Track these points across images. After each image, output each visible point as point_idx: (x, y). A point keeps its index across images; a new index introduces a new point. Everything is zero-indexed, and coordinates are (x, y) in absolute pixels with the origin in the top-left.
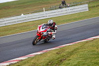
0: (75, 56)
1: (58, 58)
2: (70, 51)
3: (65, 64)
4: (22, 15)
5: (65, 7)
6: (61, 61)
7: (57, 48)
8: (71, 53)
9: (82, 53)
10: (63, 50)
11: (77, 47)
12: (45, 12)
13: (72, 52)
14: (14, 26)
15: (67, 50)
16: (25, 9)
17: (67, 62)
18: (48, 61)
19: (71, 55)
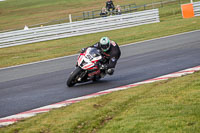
0: (130, 112)
1: (97, 116)
2: (121, 101)
3: (110, 128)
5: (114, 14)
6: (103, 121)
7: (95, 96)
8: (124, 106)
9: (145, 106)
10: (107, 99)
11: (134, 94)
12: (71, 24)
13: (126, 103)
14: (9, 51)
15: (116, 101)
17: (114, 123)
18: (77, 122)
19: (123, 109)
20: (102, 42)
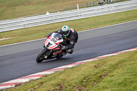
0: (120, 71)
1: (97, 73)
2: (113, 63)
3: (105, 81)
4: (48, 13)
5: (108, 3)
6: (101, 77)
7: (95, 59)
8: (115, 67)
9: (130, 67)
10: (104, 62)
11: (123, 58)
13: (117, 65)
15: (109, 63)
16: (51, 5)
17: (109, 78)
18: (82, 77)
19: (115, 69)
20: (63, 30)
